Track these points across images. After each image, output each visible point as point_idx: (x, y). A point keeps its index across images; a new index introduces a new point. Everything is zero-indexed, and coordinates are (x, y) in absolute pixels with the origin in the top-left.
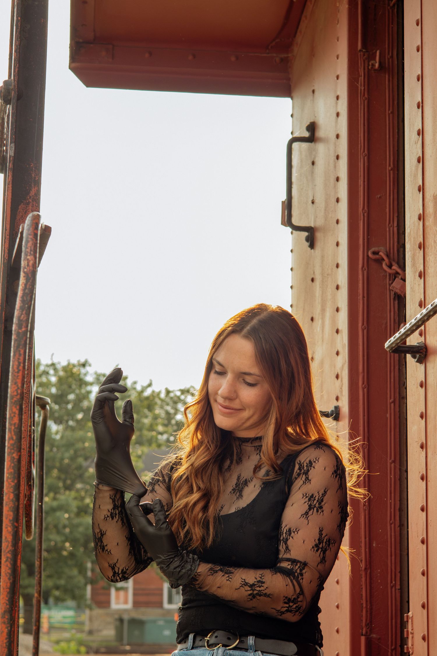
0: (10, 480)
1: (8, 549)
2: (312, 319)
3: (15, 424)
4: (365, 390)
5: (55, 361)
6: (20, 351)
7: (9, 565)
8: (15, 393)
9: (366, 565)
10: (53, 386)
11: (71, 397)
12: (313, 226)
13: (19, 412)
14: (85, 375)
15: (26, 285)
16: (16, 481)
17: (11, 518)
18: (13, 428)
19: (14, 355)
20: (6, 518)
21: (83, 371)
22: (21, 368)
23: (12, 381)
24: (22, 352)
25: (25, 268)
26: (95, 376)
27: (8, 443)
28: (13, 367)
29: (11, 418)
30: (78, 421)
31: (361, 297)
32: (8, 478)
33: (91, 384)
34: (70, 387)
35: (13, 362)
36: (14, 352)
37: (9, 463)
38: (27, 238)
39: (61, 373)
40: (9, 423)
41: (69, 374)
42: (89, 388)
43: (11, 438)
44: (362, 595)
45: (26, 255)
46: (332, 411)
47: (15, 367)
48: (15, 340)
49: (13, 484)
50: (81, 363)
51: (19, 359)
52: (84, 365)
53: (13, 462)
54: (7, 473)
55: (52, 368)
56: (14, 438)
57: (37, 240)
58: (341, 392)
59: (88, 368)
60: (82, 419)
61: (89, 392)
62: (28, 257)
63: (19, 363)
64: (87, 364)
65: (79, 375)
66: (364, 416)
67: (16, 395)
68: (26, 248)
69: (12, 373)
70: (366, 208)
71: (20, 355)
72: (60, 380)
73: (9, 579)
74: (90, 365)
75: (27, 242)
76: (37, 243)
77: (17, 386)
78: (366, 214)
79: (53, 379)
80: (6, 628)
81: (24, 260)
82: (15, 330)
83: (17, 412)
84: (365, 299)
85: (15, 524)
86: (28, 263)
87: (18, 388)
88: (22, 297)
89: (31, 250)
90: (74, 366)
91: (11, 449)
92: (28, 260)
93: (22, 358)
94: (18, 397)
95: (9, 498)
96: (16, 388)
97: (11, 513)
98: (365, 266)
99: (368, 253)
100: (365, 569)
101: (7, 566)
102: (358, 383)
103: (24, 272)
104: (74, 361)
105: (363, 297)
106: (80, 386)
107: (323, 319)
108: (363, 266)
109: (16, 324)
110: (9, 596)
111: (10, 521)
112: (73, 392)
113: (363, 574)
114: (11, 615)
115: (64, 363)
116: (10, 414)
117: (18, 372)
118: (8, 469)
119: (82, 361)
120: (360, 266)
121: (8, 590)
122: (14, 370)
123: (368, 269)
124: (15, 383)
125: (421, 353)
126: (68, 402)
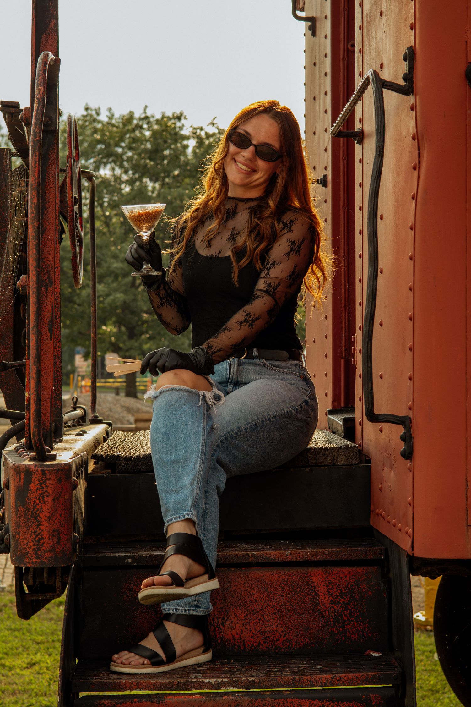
0: (32, 241)
1: (34, 286)
2: (314, 99)
3: (34, 203)
4: (345, 161)
5: (149, 114)
6: (36, 153)
7: (35, 296)
8: (34, 182)
9: (345, 303)
10: (147, 141)
11: (167, 152)
12: (315, 16)
13: (37, 195)
14: (181, 128)
15: (38, 107)
16: (37, 241)
17: (35, 266)
18: (33, 206)
19: (32, 156)
20: (32, 266)
21: (179, 124)
22: (37, 165)
23: (31, 174)
24: (37, 154)
25: (37, 95)
26: (191, 129)
27: (31, 216)
28: (31, 165)
29: (32, 199)
30: (174, 177)
31: (342, 83)
32: (31, 239)
33: (188, 138)
34: (165, 142)
35: (32, 161)
36: (32, 154)
37: (32, 229)
38: (39, 73)
39: (156, 127)
40: (31, 202)
41: (164, 127)
42: (185, 142)
43: (32, 213)
44: (342, 326)
45: (38, 86)
46: (322, 178)
47: (33, 164)
48: (32, 146)
49: (35, 243)
50: (175, 115)
51: (35, 159)
52: (179, 118)
53: (34, 229)
54: (31, 236)
55: (145, 122)
56: (35, 212)
57: (45, 74)
58: (328, 164)
59: (183, 121)
60: (178, 175)
61: (186, 147)
62: (39, 87)
63: (36, 162)
64: (183, 118)
65: (175, 128)
66: (344, 182)
67: (35, 184)
68: (38, 81)
69: (31, 169)
70: (346, 7)
71: (36, 156)
72: (155, 134)
73: (35, 305)
74: (185, 118)
75: (39, 76)
76: (45, 77)
77: (35, 177)
78: (346, 12)
79: (148, 134)
80: (35, 337)
81: (37, 89)
82: (32, 139)
83: (36, 195)
84: (345, 85)
85: (38, 269)
86: (39, 92)
87: (36, 179)
88: (36, 116)
89: (41, 82)
90: (169, 119)
91: (33, 220)
92: (39, 89)
93: (37, 158)
94: (36, 185)
95: (33, 253)
96: (34, 179)
97: (35, 263)
98: (345, 57)
99: (347, 46)
100: (345, 306)
101: (34, 297)
102: (339, 156)
103: (37, 98)
104: (169, 114)
105: (344, 83)
106: (176, 141)
107: (319, 99)
108: (344, 57)
109: (33, 135)
110: (35, 316)
111: (34, 267)
112: (169, 147)
113: (343, 310)
114: (38, 329)
115: (158, 116)
116: (31, 196)
117: (35, 168)
118: (31, 234)
119: (178, 112)
120: (341, 57)
121: (35, 313)
122: (32, 167)
123: (348, 58)
124: (34, 176)
125: (358, 137)
126: (164, 158)
